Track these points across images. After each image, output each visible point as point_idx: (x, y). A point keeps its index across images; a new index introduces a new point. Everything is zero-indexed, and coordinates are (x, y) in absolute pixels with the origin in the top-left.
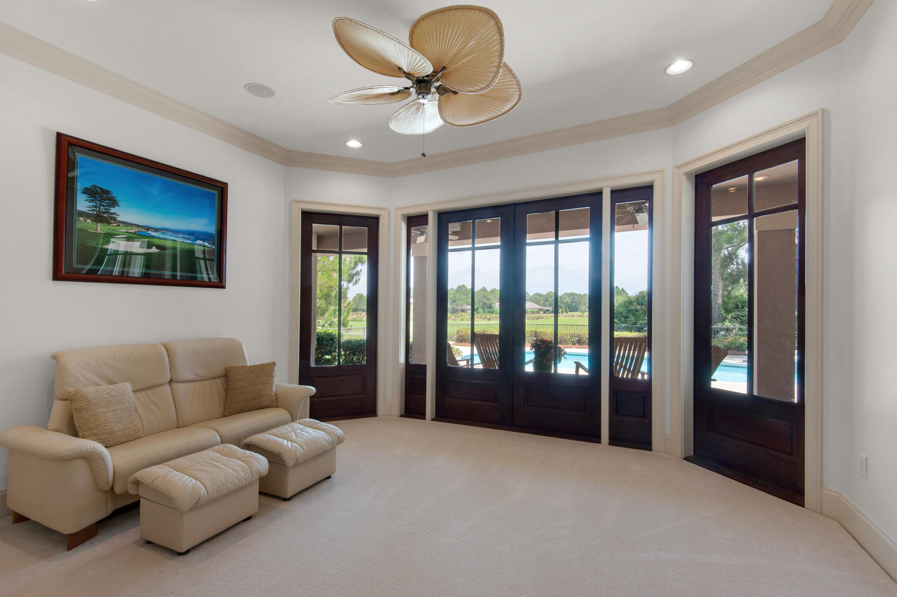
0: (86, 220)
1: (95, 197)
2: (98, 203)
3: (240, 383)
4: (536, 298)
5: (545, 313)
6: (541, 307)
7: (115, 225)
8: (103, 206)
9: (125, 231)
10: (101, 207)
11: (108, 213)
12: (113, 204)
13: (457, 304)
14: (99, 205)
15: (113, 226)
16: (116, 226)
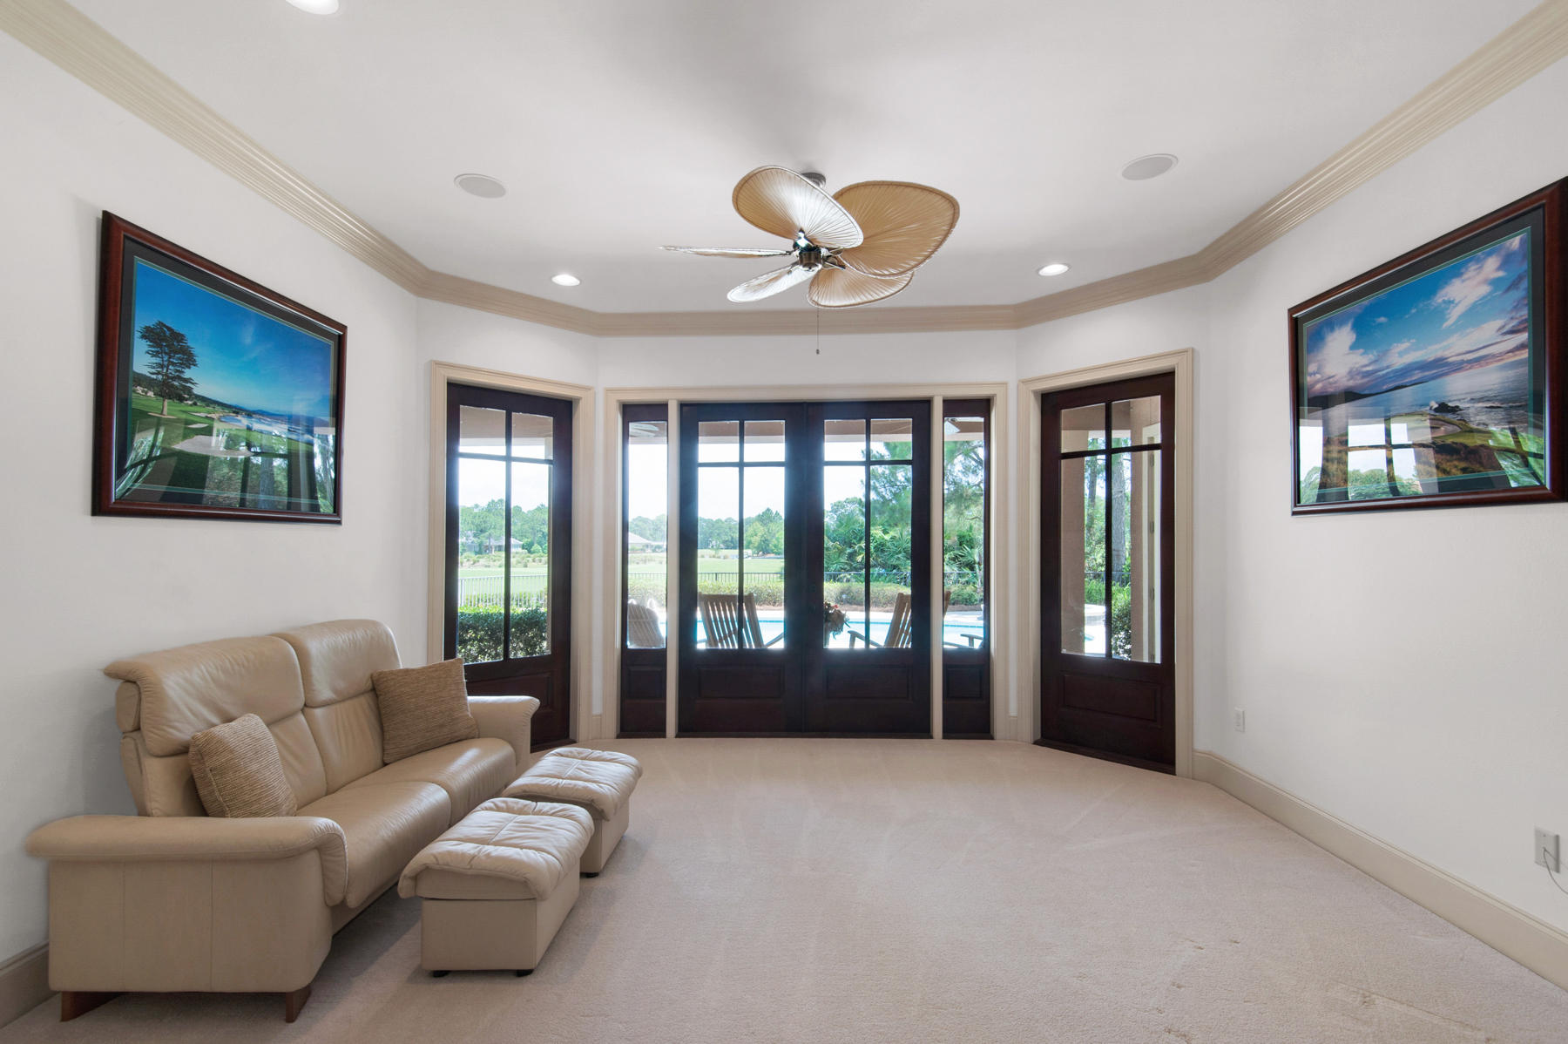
0: (146, 393)
1: (161, 346)
2: (166, 358)
3: (413, 700)
4: (637, 526)
5: (654, 551)
6: (647, 542)
7: (190, 402)
8: (173, 364)
9: (203, 415)
10: (170, 367)
11: (179, 378)
12: (187, 360)
13: (489, 537)
14: (166, 363)
15: (187, 404)
16: (191, 405)
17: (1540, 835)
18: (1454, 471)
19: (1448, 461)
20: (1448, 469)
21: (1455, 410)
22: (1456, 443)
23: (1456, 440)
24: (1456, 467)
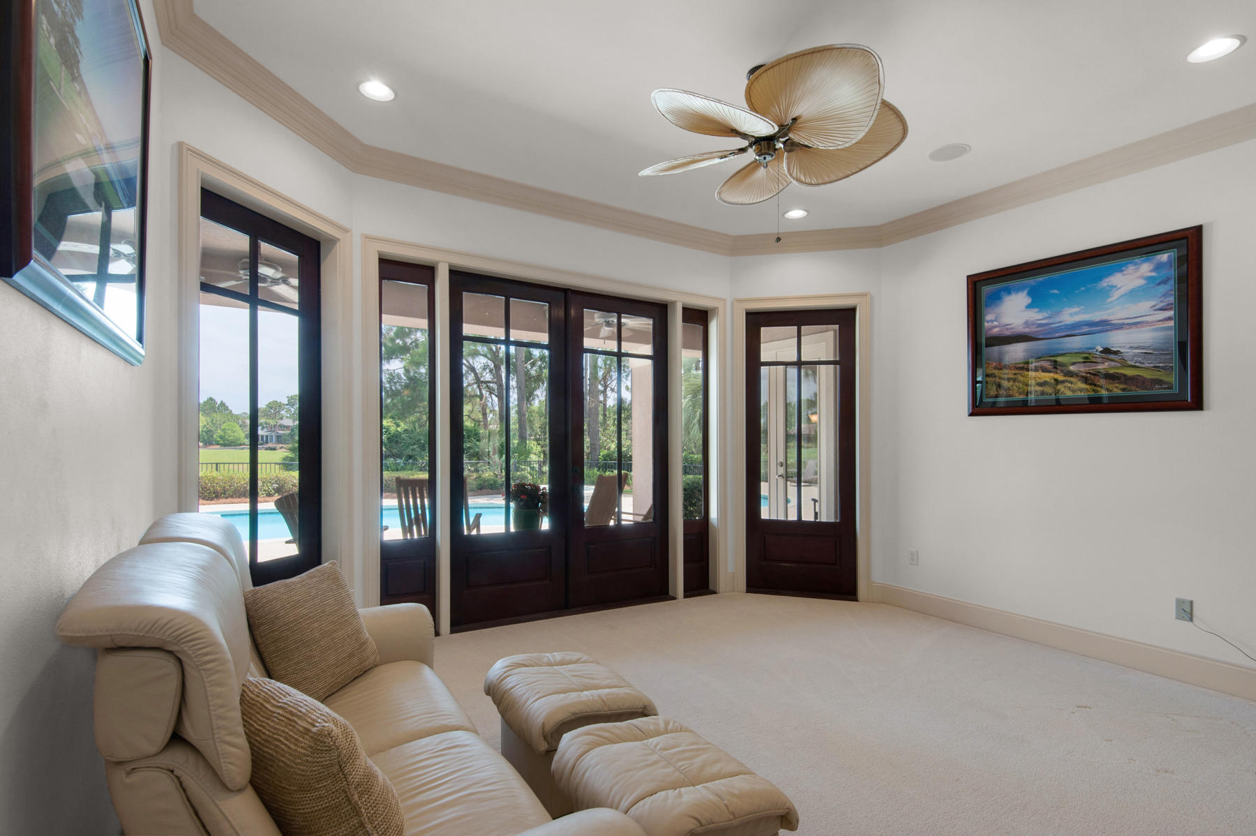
17: (1179, 602)
18: (1115, 390)
19: (1111, 384)
20: (1111, 389)
21: (1116, 353)
22: (1117, 373)
23: (1117, 371)
24: (1117, 387)
